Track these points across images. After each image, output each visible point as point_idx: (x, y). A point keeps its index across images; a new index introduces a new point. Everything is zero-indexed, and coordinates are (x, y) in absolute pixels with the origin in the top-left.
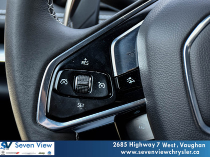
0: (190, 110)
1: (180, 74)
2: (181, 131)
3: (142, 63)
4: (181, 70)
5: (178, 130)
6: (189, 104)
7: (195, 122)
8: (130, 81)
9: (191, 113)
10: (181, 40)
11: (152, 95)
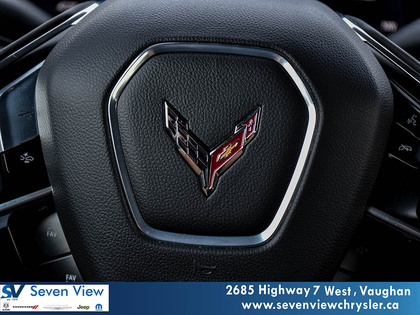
0: (122, 201)
1: (103, 144)
2: (108, 237)
3: (44, 129)
4: (104, 138)
5: (104, 234)
6: (119, 191)
7: (130, 220)
8: (27, 158)
9: (124, 207)
10: (102, 89)
11: (61, 181)
